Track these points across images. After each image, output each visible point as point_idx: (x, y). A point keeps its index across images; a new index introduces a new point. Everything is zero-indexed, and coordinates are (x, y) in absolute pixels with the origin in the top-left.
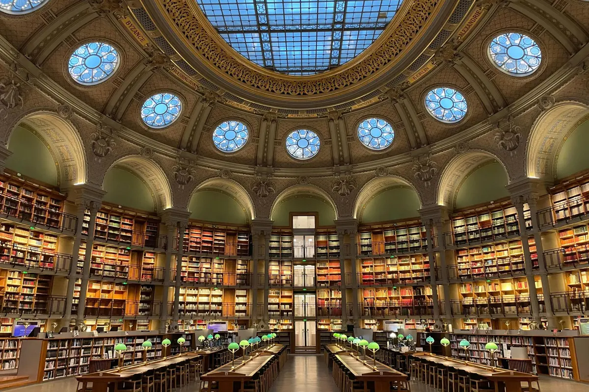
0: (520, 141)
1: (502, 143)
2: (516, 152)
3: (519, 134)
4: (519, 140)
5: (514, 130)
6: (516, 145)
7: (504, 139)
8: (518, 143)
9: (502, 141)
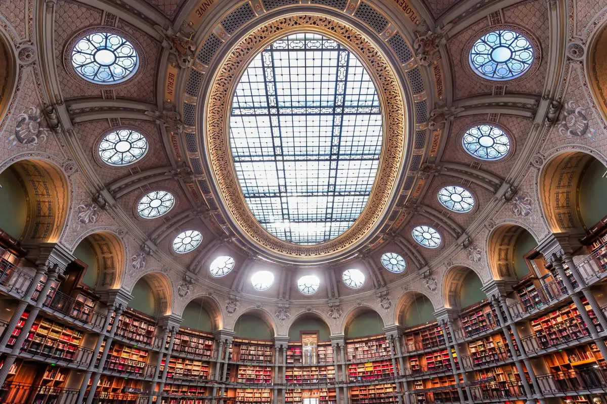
0: (29, 145)
1: (24, 119)
2: (15, 143)
3: (36, 141)
4: (29, 143)
5: (41, 134)
6: (23, 139)
7: (30, 121)
8: (26, 143)
9: (27, 118)
